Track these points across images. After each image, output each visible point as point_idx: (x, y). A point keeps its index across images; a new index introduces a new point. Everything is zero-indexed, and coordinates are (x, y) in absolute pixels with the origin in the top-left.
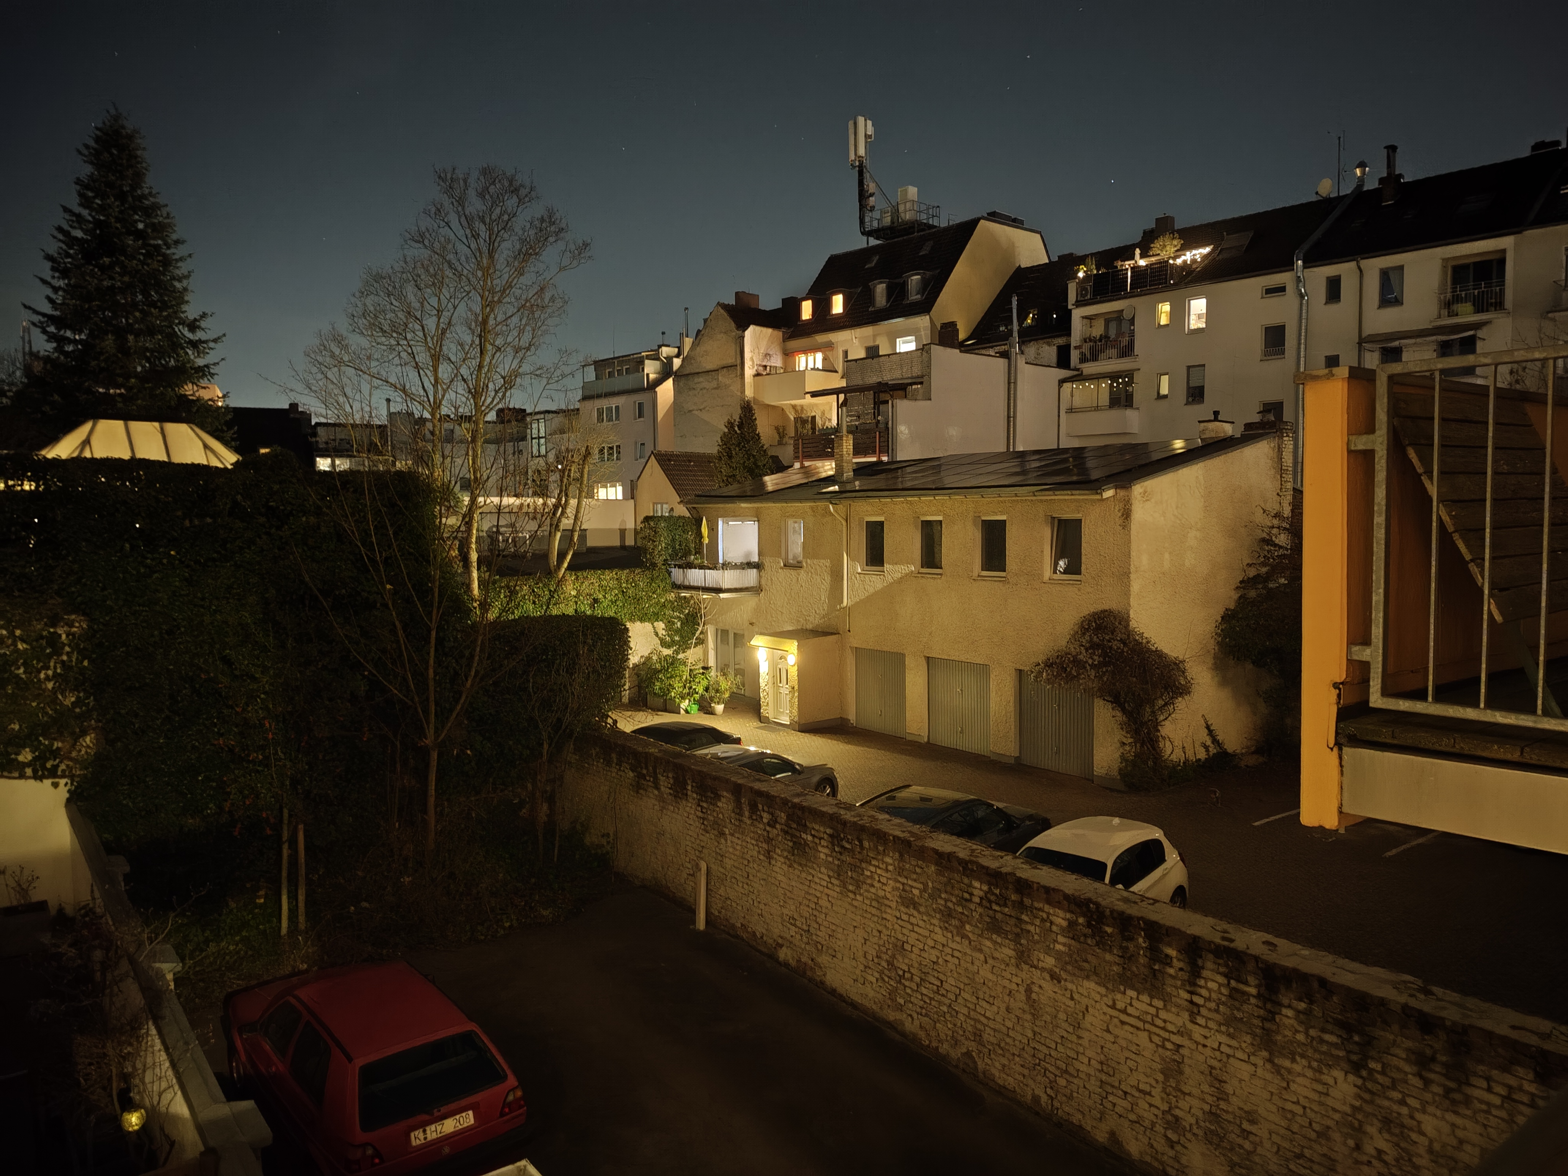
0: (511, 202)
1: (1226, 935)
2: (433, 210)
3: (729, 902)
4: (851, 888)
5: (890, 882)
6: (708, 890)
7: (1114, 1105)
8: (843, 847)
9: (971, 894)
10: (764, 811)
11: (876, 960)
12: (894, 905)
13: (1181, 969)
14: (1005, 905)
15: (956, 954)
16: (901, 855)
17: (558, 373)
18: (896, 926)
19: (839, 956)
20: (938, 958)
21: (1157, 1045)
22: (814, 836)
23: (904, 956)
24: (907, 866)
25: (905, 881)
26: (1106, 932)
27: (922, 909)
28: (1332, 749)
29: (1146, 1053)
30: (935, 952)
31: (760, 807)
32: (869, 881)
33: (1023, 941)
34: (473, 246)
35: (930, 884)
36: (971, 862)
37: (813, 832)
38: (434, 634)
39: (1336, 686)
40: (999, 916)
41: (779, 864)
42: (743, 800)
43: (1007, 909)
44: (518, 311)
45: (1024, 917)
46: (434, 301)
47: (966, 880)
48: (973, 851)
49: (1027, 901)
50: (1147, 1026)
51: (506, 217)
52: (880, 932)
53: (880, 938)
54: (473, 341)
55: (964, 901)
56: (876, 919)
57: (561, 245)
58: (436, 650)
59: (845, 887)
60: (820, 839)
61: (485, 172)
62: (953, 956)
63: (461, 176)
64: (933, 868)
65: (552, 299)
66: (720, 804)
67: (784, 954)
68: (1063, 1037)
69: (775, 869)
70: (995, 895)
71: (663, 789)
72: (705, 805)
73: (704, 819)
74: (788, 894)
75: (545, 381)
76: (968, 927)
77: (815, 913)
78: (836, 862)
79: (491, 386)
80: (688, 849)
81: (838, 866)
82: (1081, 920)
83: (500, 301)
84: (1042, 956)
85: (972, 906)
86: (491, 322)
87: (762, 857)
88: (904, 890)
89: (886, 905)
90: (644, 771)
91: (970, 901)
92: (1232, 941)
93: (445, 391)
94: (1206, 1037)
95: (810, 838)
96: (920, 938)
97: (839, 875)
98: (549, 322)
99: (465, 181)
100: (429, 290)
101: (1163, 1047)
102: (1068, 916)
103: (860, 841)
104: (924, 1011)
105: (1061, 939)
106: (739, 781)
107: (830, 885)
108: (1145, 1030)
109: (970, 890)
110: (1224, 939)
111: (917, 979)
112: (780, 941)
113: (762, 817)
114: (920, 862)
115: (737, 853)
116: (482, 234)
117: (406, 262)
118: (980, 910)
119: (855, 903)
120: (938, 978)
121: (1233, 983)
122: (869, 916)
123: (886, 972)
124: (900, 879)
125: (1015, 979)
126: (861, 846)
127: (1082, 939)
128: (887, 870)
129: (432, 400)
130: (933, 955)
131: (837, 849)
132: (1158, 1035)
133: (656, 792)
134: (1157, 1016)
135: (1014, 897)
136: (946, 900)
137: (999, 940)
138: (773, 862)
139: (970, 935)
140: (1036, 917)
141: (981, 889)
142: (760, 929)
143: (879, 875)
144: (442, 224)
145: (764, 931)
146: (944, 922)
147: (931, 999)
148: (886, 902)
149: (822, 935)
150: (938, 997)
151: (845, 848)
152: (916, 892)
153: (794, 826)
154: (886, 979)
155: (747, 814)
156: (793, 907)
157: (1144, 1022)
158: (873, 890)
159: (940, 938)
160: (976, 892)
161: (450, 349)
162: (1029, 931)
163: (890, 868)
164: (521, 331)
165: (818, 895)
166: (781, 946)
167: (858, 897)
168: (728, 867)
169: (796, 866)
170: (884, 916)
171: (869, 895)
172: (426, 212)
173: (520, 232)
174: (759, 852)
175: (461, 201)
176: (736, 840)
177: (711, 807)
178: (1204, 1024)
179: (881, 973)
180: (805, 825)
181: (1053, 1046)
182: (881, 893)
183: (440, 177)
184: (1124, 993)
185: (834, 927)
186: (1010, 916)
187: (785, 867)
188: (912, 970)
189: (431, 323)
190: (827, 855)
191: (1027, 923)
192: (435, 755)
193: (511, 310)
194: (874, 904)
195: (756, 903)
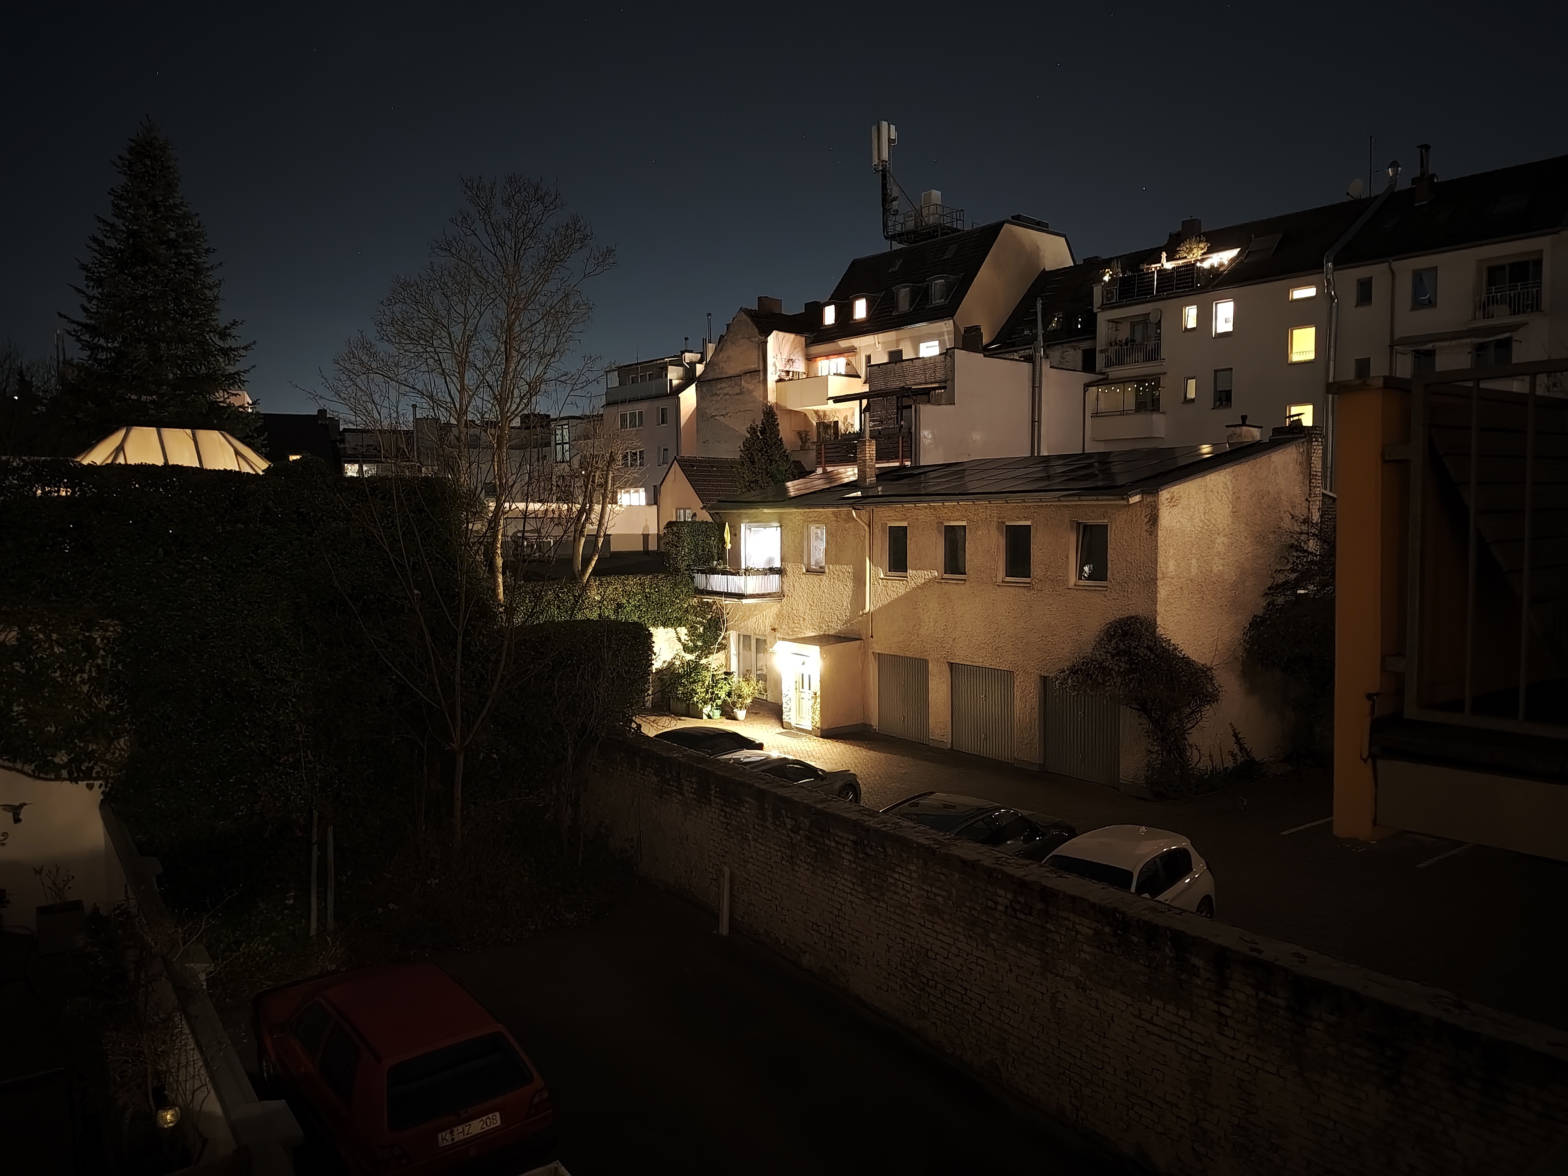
0: (537, 210)
1: (1255, 946)
2: (460, 218)
3: (752, 908)
4: (874, 894)
5: (914, 889)
6: (731, 894)
7: (1141, 1116)
8: (866, 854)
9: (996, 903)
10: (787, 817)
11: (900, 967)
12: (917, 912)
13: (1209, 980)
14: (1030, 914)
15: (980, 961)
16: (925, 863)
17: (583, 379)
18: (920, 934)
19: (863, 963)
20: (962, 965)
21: (1184, 1057)
22: (837, 843)
23: (928, 964)
24: (931, 874)
25: (929, 888)
26: (1133, 942)
27: (946, 917)
28: (1365, 761)
29: (1173, 1064)
30: (959, 960)
31: (784, 812)
32: (892, 889)
33: (1048, 950)
34: (499, 254)
35: (954, 892)
37: (837, 839)
38: (460, 638)
39: (1369, 697)
40: (1023, 925)
41: (802, 870)
42: (766, 806)
43: (1032, 918)
44: (543, 318)
45: (1050, 926)
46: (460, 309)
47: (990, 889)
49: (1052, 910)
50: (1174, 1037)
51: (531, 225)
52: (903, 940)
53: (904, 945)
54: (498, 349)
55: (989, 910)
56: (899, 926)
57: (586, 252)
58: (463, 655)
59: (868, 894)
60: (844, 845)
61: (510, 180)
62: (977, 964)
63: (487, 184)
64: (957, 876)
65: (577, 305)
66: (743, 809)
67: (807, 960)
68: (1088, 1046)
69: (799, 875)
70: (1019, 902)
71: (686, 794)
72: (728, 810)
73: (727, 824)
74: (812, 900)
75: (569, 388)
76: (993, 936)
77: (839, 919)
78: (860, 869)
79: (516, 392)
80: (712, 854)
81: (862, 873)
82: (1107, 929)
83: (525, 309)
84: (1067, 965)
85: (997, 915)
86: (517, 329)
87: (785, 863)
88: (928, 897)
89: (910, 913)
90: (668, 776)
91: (995, 909)
92: (1261, 952)
93: (471, 397)
94: (1233, 1049)
95: (833, 844)
96: (945, 946)
97: (862, 882)
98: (574, 328)
99: (491, 189)
100: (454, 298)
101: (1190, 1058)
102: (1094, 925)
103: (884, 848)
104: (947, 1019)
105: (1086, 948)
106: (762, 787)
107: (854, 892)
108: (1171, 1040)
109: (995, 898)
110: (1252, 950)
111: (940, 987)
112: (803, 947)
113: (785, 824)
114: (944, 870)
115: (761, 859)
116: (508, 242)
117: (433, 270)
118: (1005, 918)
119: (878, 909)
120: (962, 986)
121: (1262, 995)
122: (893, 923)
123: (910, 980)
124: (924, 887)
125: (1039, 988)
126: (886, 853)
127: (1108, 948)
128: (911, 878)
129: (458, 406)
130: (958, 963)
131: (861, 856)
132: (1185, 1046)
133: (680, 797)
134: (1184, 1027)
135: (1040, 905)
136: (970, 908)
137: (1024, 948)
138: (797, 868)
139: (995, 943)
140: (1060, 926)
141: (1005, 898)
142: (783, 936)
143: (903, 883)
144: (469, 232)
145: (788, 937)
146: (968, 930)
147: (955, 1007)
148: (910, 909)
149: (846, 941)
150: (962, 1005)
151: (869, 855)
152: (940, 900)
153: (817, 832)
154: (910, 986)
155: (770, 819)
156: (816, 914)
157: (1171, 1032)
158: (897, 897)
159: (964, 946)
160: (1000, 900)
161: (476, 356)
162: (1054, 940)
163: (914, 875)
164: (546, 337)
165: (842, 901)
166: (804, 952)
167: (882, 904)
168: (752, 873)
169: (819, 872)
170: (909, 923)
171: (892, 902)
172: (453, 221)
173: (546, 240)
174: (782, 859)
175: (487, 210)
176: (759, 846)
177: (735, 812)
178: (1232, 1035)
179: (905, 980)
180: (829, 831)
181: (1078, 1056)
182: (906, 901)
183: (466, 186)
184: (1150, 1004)
185: (857, 934)
186: (1035, 925)
187: (808, 873)
188: (936, 978)
189: (457, 331)
190: (851, 862)
191: (1052, 931)
192: (461, 759)
193: (536, 317)
194: (898, 911)
195: (779, 909)
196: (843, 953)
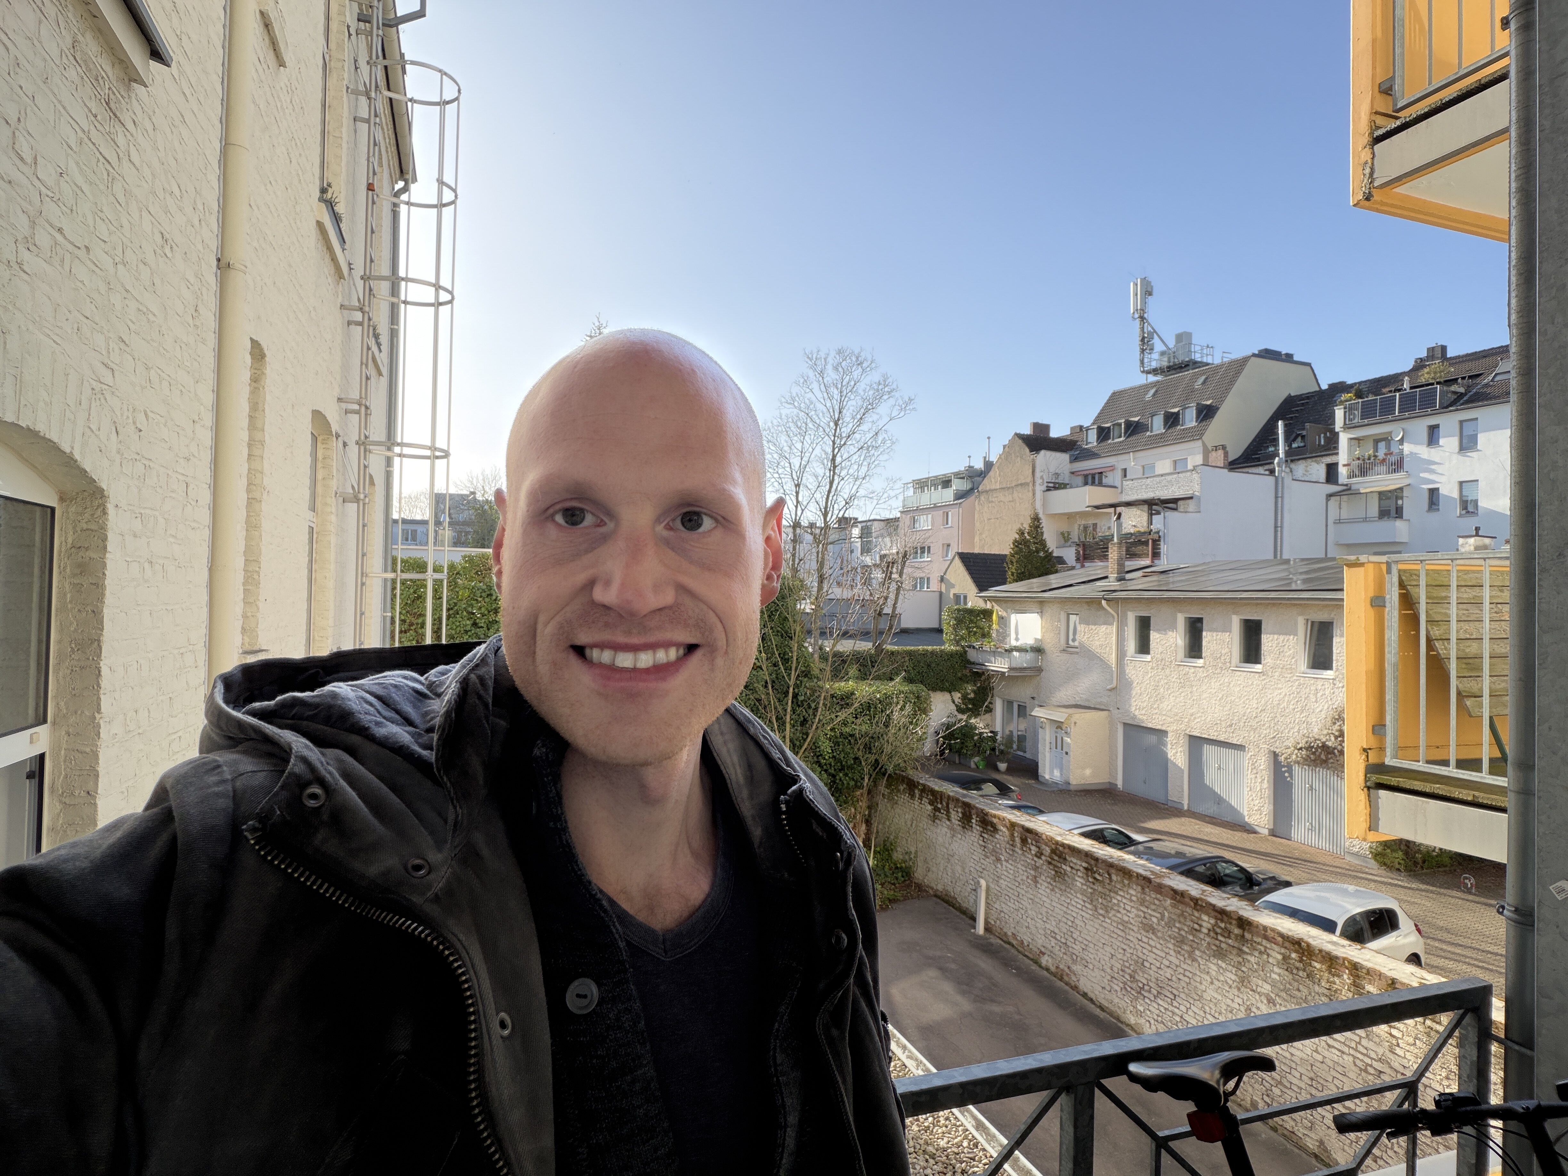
0: (857, 373)
2: (802, 380)
3: (1002, 914)
4: (1101, 912)
5: (1133, 910)
6: (987, 903)
7: (1323, 1117)
8: (1095, 878)
9: (1201, 926)
10: (1032, 844)
11: (1121, 973)
12: (1136, 929)
14: (1229, 937)
15: (1187, 973)
16: (1143, 889)
17: (886, 495)
18: (1137, 947)
19: (1091, 966)
20: (1172, 976)
21: (1361, 1070)
22: (1072, 868)
23: (1144, 972)
24: (1148, 898)
25: (1146, 910)
26: (1315, 967)
27: (1159, 934)
28: (1363, 790)
29: (1352, 1075)
30: (1169, 971)
31: (1030, 841)
32: (1116, 908)
33: (1244, 969)
34: (829, 404)
35: (1166, 914)
36: (1201, 899)
37: (1072, 865)
38: (791, 690)
39: (1364, 750)
40: (1223, 945)
41: (1043, 888)
42: (1016, 834)
43: (1230, 941)
44: (858, 451)
45: (1245, 949)
46: (799, 446)
47: (1196, 914)
48: (1204, 891)
49: (1248, 936)
50: (1352, 1052)
51: (852, 383)
52: (1124, 950)
53: (1124, 955)
54: (825, 474)
55: (1194, 931)
56: (1121, 939)
57: (892, 401)
58: (792, 702)
59: (1096, 910)
60: (1077, 870)
61: (839, 352)
63: (823, 356)
64: (1169, 901)
65: (884, 441)
66: (997, 836)
67: (1045, 960)
69: (1040, 891)
70: (1221, 928)
71: (953, 821)
72: (986, 836)
73: (985, 847)
74: (1050, 912)
75: (875, 502)
76: (1197, 952)
77: (1072, 929)
78: (1090, 890)
79: (836, 506)
80: (972, 869)
81: (1091, 893)
82: (1294, 955)
83: (845, 444)
84: (1260, 982)
85: (1202, 936)
86: (838, 460)
87: (1029, 881)
88: (1145, 917)
89: (1130, 929)
90: (939, 806)
91: (1200, 931)
93: (803, 510)
94: (1404, 1067)
95: (1069, 869)
96: (1158, 958)
97: (1091, 901)
98: (882, 458)
99: (825, 359)
100: (795, 438)
101: (1366, 1071)
102: (1283, 951)
103: (1109, 875)
104: (1160, 1019)
105: (1276, 969)
107: (1084, 908)
108: (1350, 1054)
109: (1200, 922)
111: (1155, 992)
112: (1043, 950)
113: (1030, 850)
114: (1158, 896)
115: (1011, 876)
116: (835, 397)
117: (781, 418)
118: (1208, 939)
119: (1104, 924)
120: (1171, 992)
122: (1115, 936)
123: (1129, 983)
124: (1142, 908)
125: (1237, 1000)
126: (1110, 878)
127: (1295, 971)
128: (1131, 901)
130: (1168, 973)
131: (1091, 880)
133: (948, 823)
134: (1359, 1043)
135: (1237, 931)
136: (1179, 929)
137: (1223, 965)
138: (1039, 886)
139: (1199, 959)
140: (1255, 949)
141: (1208, 922)
142: (1026, 939)
143: (1124, 904)
144: (808, 390)
145: (1030, 940)
146: (1178, 947)
147: (1166, 1009)
148: (1131, 926)
149: (1077, 948)
150: (1171, 1008)
151: (1097, 880)
152: (1155, 920)
153: (1056, 858)
154: (1129, 989)
155: (1019, 845)
156: (1054, 923)
157: (1349, 1047)
158: (1119, 915)
159: (1173, 959)
160: (1204, 924)
161: (809, 480)
162: (1249, 961)
163: (1134, 898)
164: (860, 465)
165: (1075, 915)
166: (1044, 954)
167: (1107, 920)
168: (1003, 886)
169: (1057, 890)
170: (1128, 937)
171: (1116, 919)
172: (797, 383)
173: (862, 393)
174: (1028, 877)
175: (821, 373)
176: (1010, 866)
177: (991, 838)
179: (1125, 983)
180: (1065, 859)
182: (1126, 919)
183: (808, 357)
185: (1085, 942)
186: (1233, 947)
187: (1048, 890)
188: (1150, 984)
189: (796, 462)
190: (1082, 884)
191: (1248, 954)
193: (853, 450)
194: (1120, 926)
195: (1024, 917)
196: (1075, 957)
